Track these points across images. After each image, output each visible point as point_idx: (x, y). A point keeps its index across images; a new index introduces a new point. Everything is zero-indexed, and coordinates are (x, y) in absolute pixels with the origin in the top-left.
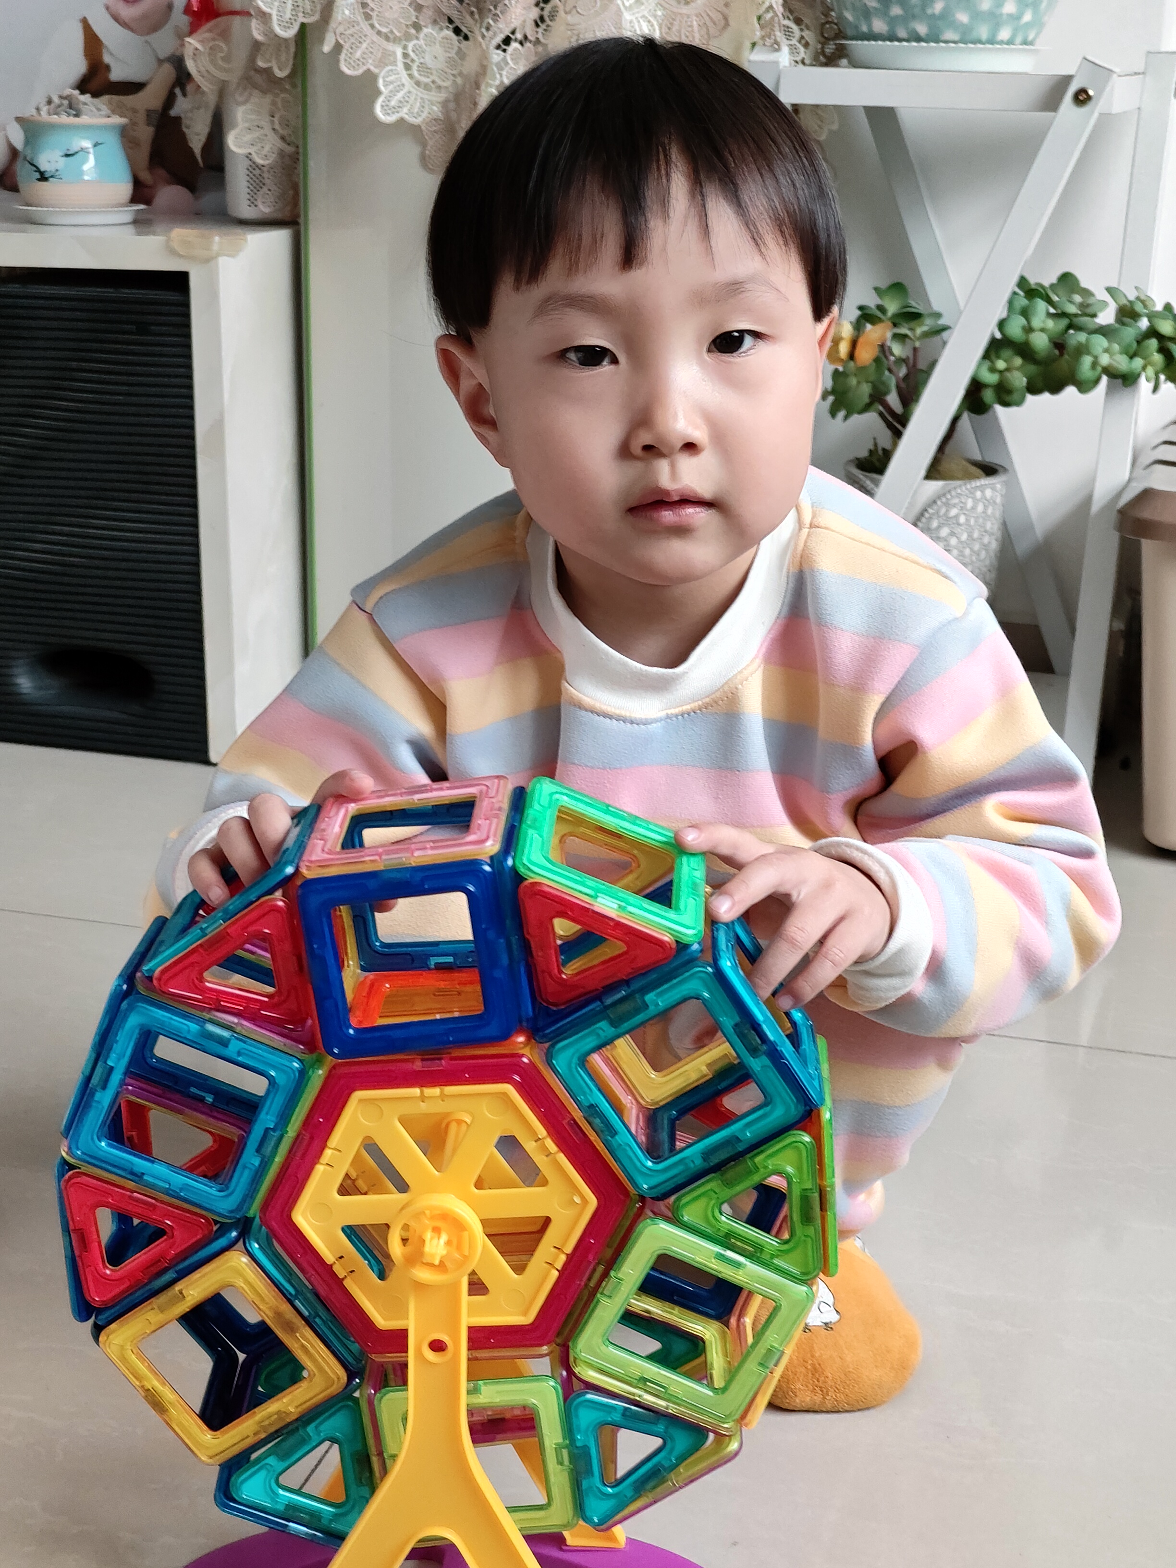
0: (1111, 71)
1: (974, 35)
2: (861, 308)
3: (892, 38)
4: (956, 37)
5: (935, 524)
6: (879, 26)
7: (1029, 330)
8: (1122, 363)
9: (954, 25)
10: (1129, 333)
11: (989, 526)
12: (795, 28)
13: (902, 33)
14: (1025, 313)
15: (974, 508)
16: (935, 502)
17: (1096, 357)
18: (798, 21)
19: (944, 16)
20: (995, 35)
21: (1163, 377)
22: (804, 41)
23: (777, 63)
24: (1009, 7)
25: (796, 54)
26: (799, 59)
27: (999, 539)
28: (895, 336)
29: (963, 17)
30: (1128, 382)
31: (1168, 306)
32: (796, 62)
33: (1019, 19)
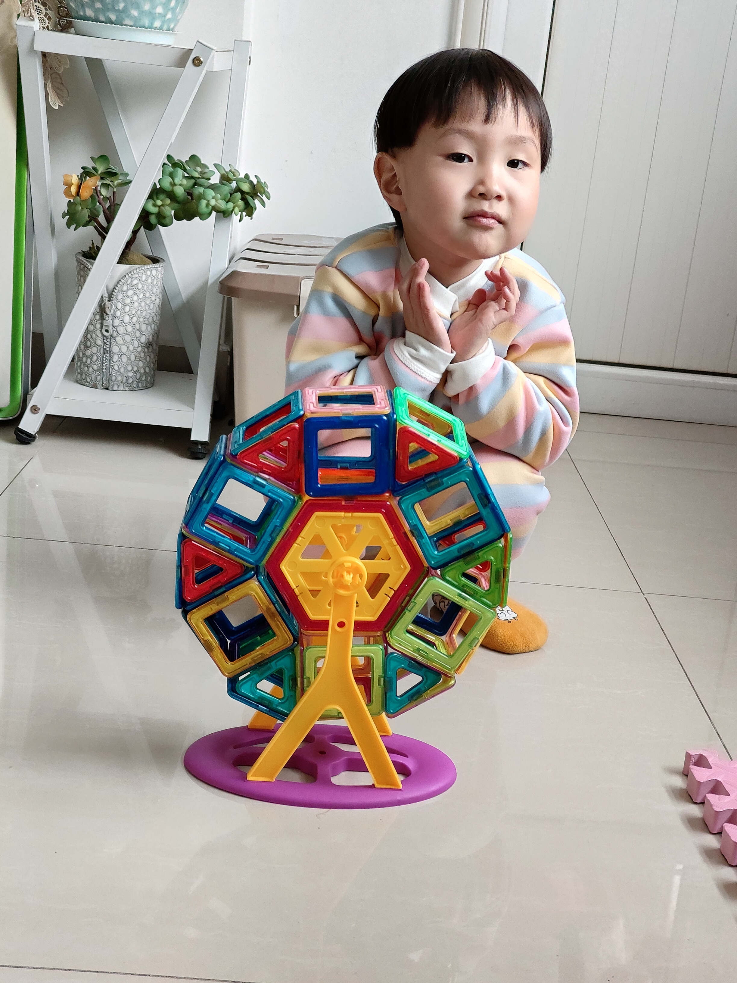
0: (212, 49)
1: (141, 23)
2: (83, 168)
3: (97, 20)
4: (132, 24)
5: (125, 288)
6: (89, 13)
7: (173, 184)
8: (222, 205)
9: (130, 16)
10: (226, 189)
11: (155, 290)
12: (43, 8)
13: (102, 18)
14: (171, 175)
15: (146, 280)
16: (125, 276)
17: (208, 201)
18: (44, 5)
19: (125, 10)
20: (152, 24)
21: (244, 214)
22: (48, 16)
23: (33, 27)
24: (159, 10)
25: (44, 23)
26: (45, 26)
27: (161, 298)
28: (103, 185)
29: (135, 13)
30: (226, 215)
31: (247, 176)
32: (44, 28)
33: (165, 16)
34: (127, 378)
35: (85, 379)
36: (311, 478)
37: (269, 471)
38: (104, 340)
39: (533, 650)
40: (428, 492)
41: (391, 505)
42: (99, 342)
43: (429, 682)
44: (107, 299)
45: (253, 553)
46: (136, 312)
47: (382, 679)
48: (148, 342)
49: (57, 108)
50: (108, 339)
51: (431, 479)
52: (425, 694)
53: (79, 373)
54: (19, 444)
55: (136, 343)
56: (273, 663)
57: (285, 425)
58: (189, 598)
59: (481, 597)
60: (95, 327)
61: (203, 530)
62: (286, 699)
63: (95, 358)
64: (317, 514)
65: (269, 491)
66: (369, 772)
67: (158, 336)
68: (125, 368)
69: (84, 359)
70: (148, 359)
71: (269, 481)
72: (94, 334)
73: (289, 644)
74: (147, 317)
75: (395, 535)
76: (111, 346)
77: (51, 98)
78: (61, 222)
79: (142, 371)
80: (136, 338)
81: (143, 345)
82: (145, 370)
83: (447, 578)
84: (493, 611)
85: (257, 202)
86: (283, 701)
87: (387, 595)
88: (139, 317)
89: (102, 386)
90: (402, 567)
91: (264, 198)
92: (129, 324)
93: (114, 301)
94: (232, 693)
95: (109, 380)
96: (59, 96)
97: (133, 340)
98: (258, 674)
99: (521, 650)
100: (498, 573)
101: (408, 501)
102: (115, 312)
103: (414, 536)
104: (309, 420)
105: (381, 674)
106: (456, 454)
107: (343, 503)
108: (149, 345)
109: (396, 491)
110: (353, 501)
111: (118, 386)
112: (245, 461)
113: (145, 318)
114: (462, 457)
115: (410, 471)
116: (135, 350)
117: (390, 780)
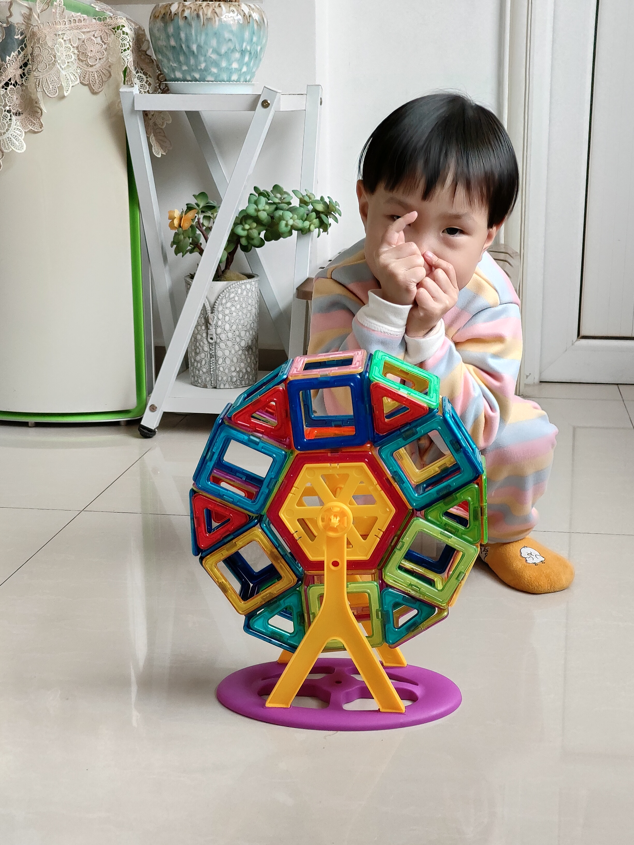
0: (277, 92)
1: (220, 78)
2: (187, 205)
3: (185, 80)
4: (213, 79)
5: (224, 301)
6: (179, 75)
7: (257, 211)
8: (299, 224)
9: (210, 73)
10: (303, 211)
11: (250, 301)
12: (144, 77)
13: (189, 78)
14: (256, 203)
15: (242, 293)
16: (224, 291)
17: (287, 221)
18: (145, 74)
19: (206, 69)
20: (230, 78)
21: (321, 230)
22: (148, 83)
23: (132, 92)
24: (235, 65)
25: (145, 89)
26: (146, 91)
27: (257, 308)
28: (205, 217)
29: (214, 70)
30: (305, 232)
31: (322, 198)
32: (145, 92)
33: (241, 70)
34: (232, 377)
35: (198, 380)
36: (298, 434)
37: (261, 430)
38: (209, 346)
39: (558, 590)
40: (404, 441)
41: (372, 455)
42: (206, 349)
43: (424, 615)
44: (210, 312)
45: (254, 503)
46: (235, 321)
47: (380, 613)
48: (248, 346)
49: (159, 156)
50: (213, 345)
51: (406, 429)
52: (421, 625)
53: (192, 376)
54: (142, 438)
55: (237, 347)
56: (282, 601)
57: (270, 388)
58: (203, 546)
59: (462, 534)
60: (202, 336)
61: (208, 485)
62: (295, 633)
63: (203, 362)
64: (306, 466)
65: (262, 448)
66: (373, 698)
67: (257, 341)
68: (229, 369)
69: (195, 364)
70: (249, 360)
71: (262, 439)
72: (201, 342)
73: (292, 584)
74: (246, 324)
75: (379, 482)
76: (216, 351)
77: (155, 149)
78: (171, 251)
79: (244, 371)
80: (236, 343)
81: (243, 348)
82: (246, 370)
83: (429, 518)
84: (475, 547)
85: (331, 220)
86: (293, 635)
87: (377, 536)
88: (237, 325)
89: (211, 385)
90: (388, 510)
91: (337, 215)
92: (229, 331)
93: (216, 312)
94: (248, 629)
95: (217, 380)
96: (162, 147)
97: (234, 345)
98: (269, 611)
99: (546, 591)
100: (475, 511)
101: (387, 450)
102: (217, 322)
103: (396, 481)
104: (291, 382)
105: (378, 608)
106: (425, 405)
107: (329, 455)
108: (249, 348)
109: (377, 442)
110: (338, 453)
111: (224, 385)
112: (239, 422)
113: (243, 325)
114: (433, 407)
115: (386, 423)
116: (237, 353)
117: (395, 706)
